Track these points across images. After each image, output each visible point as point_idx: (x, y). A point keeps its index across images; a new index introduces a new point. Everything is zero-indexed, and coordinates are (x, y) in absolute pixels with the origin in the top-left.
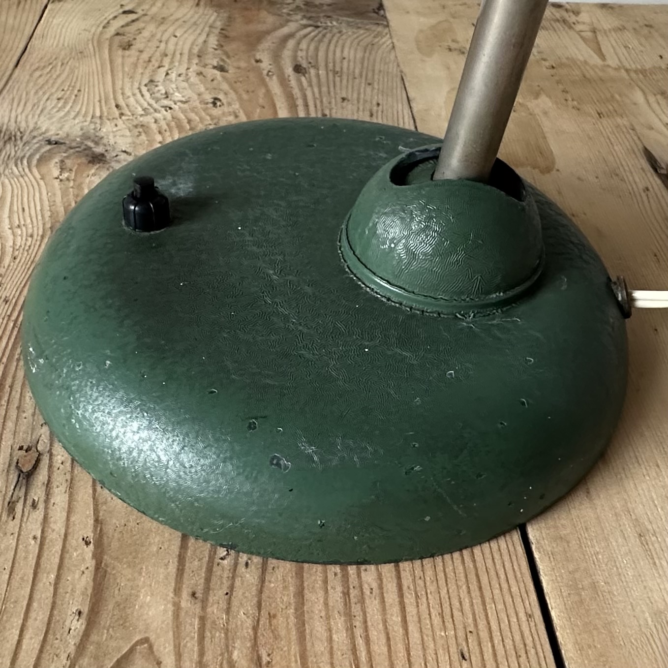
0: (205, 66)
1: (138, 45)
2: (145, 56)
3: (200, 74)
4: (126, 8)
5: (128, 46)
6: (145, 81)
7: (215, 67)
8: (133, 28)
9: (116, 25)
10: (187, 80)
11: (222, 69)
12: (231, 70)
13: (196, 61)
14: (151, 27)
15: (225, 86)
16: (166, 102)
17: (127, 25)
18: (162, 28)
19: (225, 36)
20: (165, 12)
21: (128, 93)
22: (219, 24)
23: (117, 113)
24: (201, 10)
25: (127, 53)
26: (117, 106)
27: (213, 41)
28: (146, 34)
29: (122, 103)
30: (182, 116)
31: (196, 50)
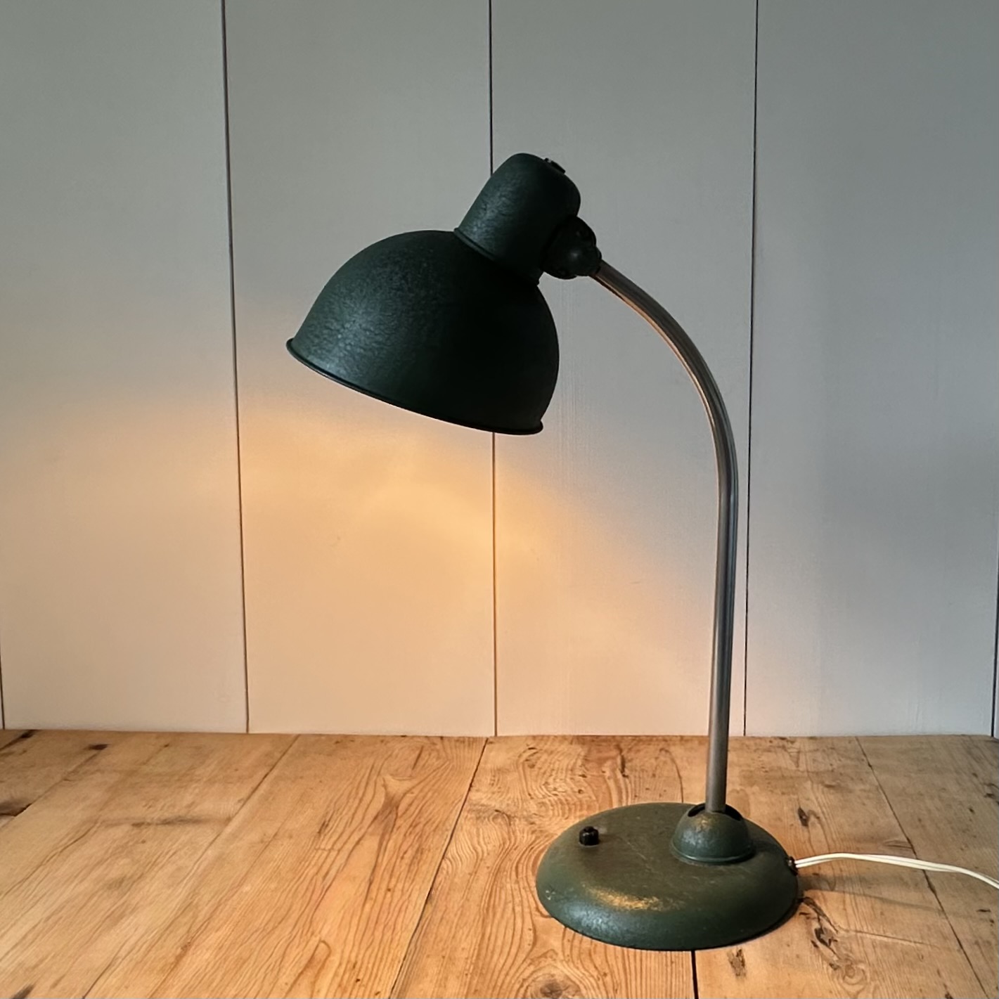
0: (575, 775)
1: (538, 765)
2: (542, 771)
3: (572, 779)
4: (531, 746)
5: (533, 766)
6: (543, 782)
7: (580, 776)
8: (536, 756)
9: (525, 756)
10: (565, 781)
11: (584, 776)
12: (589, 777)
13: (570, 772)
14: (545, 757)
15: (586, 785)
16: (555, 792)
17: (532, 755)
18: (551, 756)
19: (586, 760)
20: (553, 748)
21: (534, 788)
22: (583, 754)
23: (529, 797)
24: (573, 746)
25: (533, 769)
26: (530, 795)
27: (579, 762)
28: (542, 759)
29: (532, 793)
30: (563, 799)
31: (570, 767)
